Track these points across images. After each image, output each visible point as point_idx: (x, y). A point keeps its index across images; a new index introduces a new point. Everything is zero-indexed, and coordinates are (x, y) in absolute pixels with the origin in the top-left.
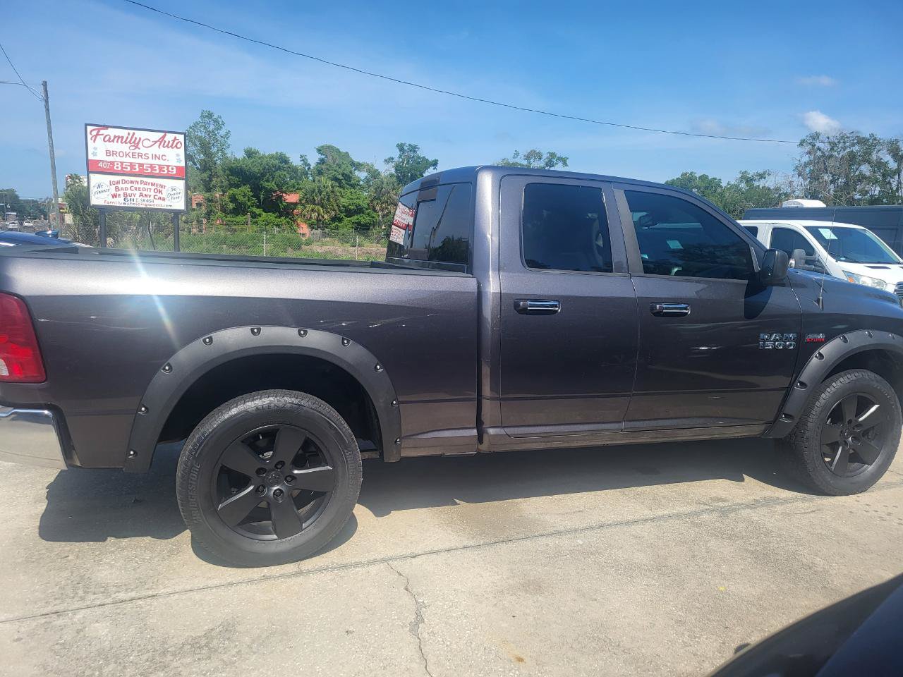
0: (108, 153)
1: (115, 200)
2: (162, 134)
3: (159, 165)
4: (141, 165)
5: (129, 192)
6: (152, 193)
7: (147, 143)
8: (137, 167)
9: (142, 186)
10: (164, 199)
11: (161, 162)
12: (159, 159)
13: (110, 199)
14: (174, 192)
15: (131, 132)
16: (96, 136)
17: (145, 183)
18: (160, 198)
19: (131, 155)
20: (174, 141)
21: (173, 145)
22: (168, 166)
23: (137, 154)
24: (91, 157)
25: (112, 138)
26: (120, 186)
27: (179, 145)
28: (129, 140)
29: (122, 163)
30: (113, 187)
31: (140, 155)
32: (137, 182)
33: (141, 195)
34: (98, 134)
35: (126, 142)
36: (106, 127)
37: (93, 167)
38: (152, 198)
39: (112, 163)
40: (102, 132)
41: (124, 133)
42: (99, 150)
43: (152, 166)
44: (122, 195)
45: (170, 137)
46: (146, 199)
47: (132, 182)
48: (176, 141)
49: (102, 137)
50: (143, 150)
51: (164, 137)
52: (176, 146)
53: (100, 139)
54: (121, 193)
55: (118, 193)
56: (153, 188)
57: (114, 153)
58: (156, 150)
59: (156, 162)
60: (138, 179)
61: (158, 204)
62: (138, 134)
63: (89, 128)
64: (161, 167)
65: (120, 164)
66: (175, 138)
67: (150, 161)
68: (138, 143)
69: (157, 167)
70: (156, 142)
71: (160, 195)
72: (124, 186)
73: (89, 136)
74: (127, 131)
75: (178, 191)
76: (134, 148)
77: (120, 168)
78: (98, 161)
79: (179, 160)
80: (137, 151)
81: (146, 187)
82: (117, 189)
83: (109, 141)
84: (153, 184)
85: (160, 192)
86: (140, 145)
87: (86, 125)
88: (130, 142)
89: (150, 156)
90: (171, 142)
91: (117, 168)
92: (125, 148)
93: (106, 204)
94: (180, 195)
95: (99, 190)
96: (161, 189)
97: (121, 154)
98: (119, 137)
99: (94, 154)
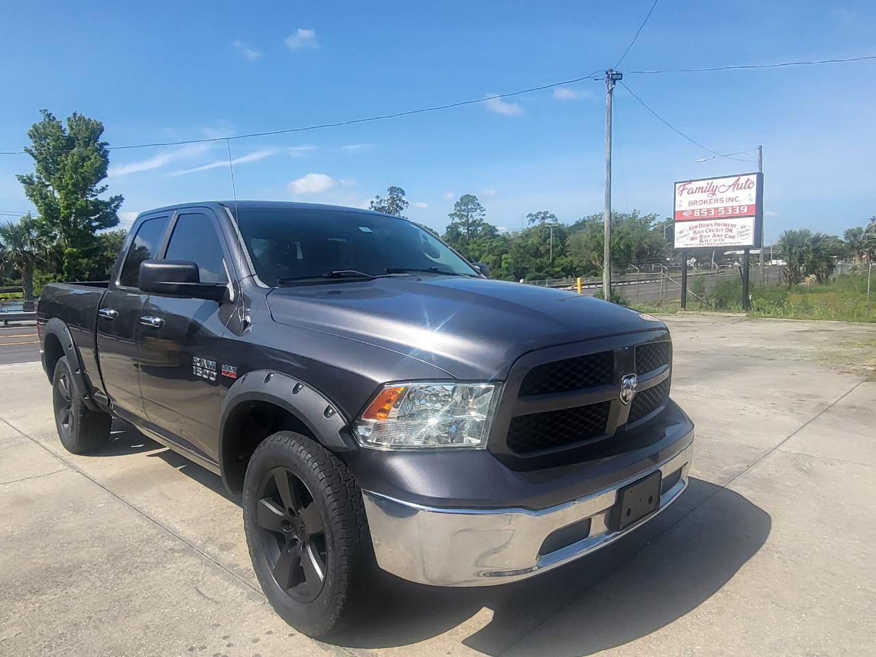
0: (691, 203)
1: (692, 242)
2: (737, 178)
3: (732, 207)
4: (716, 209)
5: (704, 234)
6: (724, 233)
7: (722, 189)
8: (713, 212)
9: (716, 227)
10: (734, 237)
11: (734, 204)
12: (732, 201)
13: (689, 242)
14: (744, 229)
15: (710, 181)
16: (682, 191)
17: (719, 225)
18: (730, 237)
19: (708, 202)
20: (746, 182)
21: (747, 186)
22: (740, 206)
23: (713, 201)
24: (677, 209)
25: (694, 190)
26: (698, 230)
27: (751, 186)
28: (708, 189)
29: (701, 210)
30: (692, 232)
31: (716, 201)
32: (711, 225)
33: (714, 236)
34: (684, 189)
35: (705, 192)
36: (691, 181)
37: (679, 217)
38: (723, 237)
39: (693, 211)
40: (688, 186)
41: (703, 184)
42: (683, 202)
43: (726, 209)
44: (698, 238)
45: (743, 179)
46: (718, 238)
47: (707, 225)
48: (749, 182)
49: (687, 191)
50: (718, 196)
51: (738, 180)
52: (748, 187)
53: (685, 192)
54: (698, 236)
55: (695, 236)
56: (725, 228)
57: (695, 203)
58: (730, 194)
59: (731, 204)
60: (713, 222)
61: (728, 242)
62: (716, 182)
63: (678, 185)
64: (733, 209)
65: (699, 211)
66: (748, 180)
67: (725, 204)
68: (715, 190)
69: (730, 208)
70: (731, 186)
71: (731, 234)
72: (700, 229)
73: (677, 192)
74: (706, 182)
75: (747, 228)
76: (710, 195)
77: (699, 215)
78: (682, 212)
79: (751, 199)
80: (714, 197)
81: (719, 228)
82: (695, 232)
83: (692, 193)
84: (725, 225)
85: (731, 231)
86: (717, 192)
87: (675, 183)
88: (708, 191)
89: (725, 200)
90: (744, 184)
91: (697, 214)
92: (704, 196)
93: (686, 247)
94: (749, 232)
95: (683, 234)
96: (732, 228)
97: (701, 203)
98: (700, 188)
99: (680, 206)
